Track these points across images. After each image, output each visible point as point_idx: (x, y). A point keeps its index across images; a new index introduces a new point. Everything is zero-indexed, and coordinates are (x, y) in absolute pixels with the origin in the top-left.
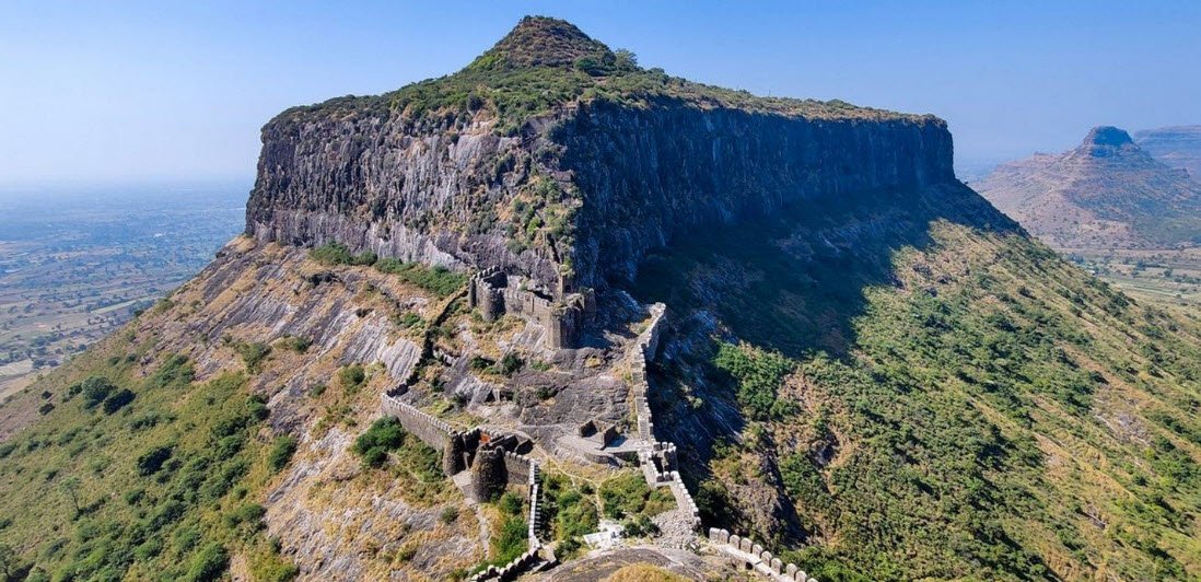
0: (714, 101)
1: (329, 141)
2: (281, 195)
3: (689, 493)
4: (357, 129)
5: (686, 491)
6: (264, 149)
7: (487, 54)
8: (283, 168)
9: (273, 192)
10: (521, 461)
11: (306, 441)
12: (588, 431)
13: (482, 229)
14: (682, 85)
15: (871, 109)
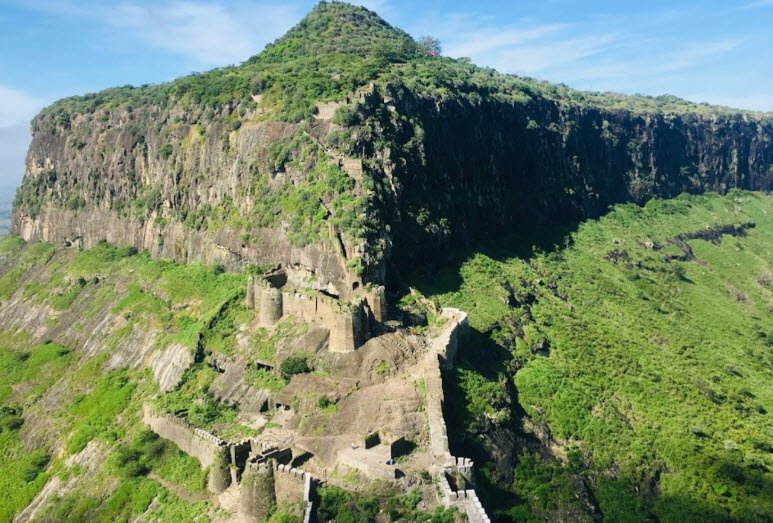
0: (527, 91)
1: (102, 131)
2: (50, 191)
3: (486, 512)
4: (132, 118)
5: (482, 511)
6: (34, 141)
7: (277, 41)
8: (52, 162)
9: (41, 187)
10: (296, 475)
11: (60, 456)
12: (373, 442)
13: (263, 222)
14: (492, 75)
15: (707, 105)
